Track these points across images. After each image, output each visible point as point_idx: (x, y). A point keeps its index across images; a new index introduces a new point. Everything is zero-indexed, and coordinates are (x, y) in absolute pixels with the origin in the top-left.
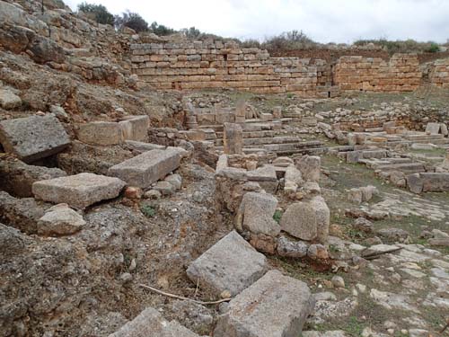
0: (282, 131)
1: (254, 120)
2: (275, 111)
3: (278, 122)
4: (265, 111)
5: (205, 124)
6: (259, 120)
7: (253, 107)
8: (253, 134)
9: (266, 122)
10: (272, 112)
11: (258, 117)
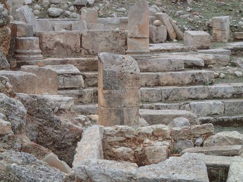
0: (231, 70)
1: (169, 46)
2: (216, 26)
3: (221, 51)
4: (194, 26)
5: (58, 54)
6: (179, 46)
7: (166, 18)
8: (165, 77)
9: (195, 51)
10: (209, 29)
11: (179, 39)
